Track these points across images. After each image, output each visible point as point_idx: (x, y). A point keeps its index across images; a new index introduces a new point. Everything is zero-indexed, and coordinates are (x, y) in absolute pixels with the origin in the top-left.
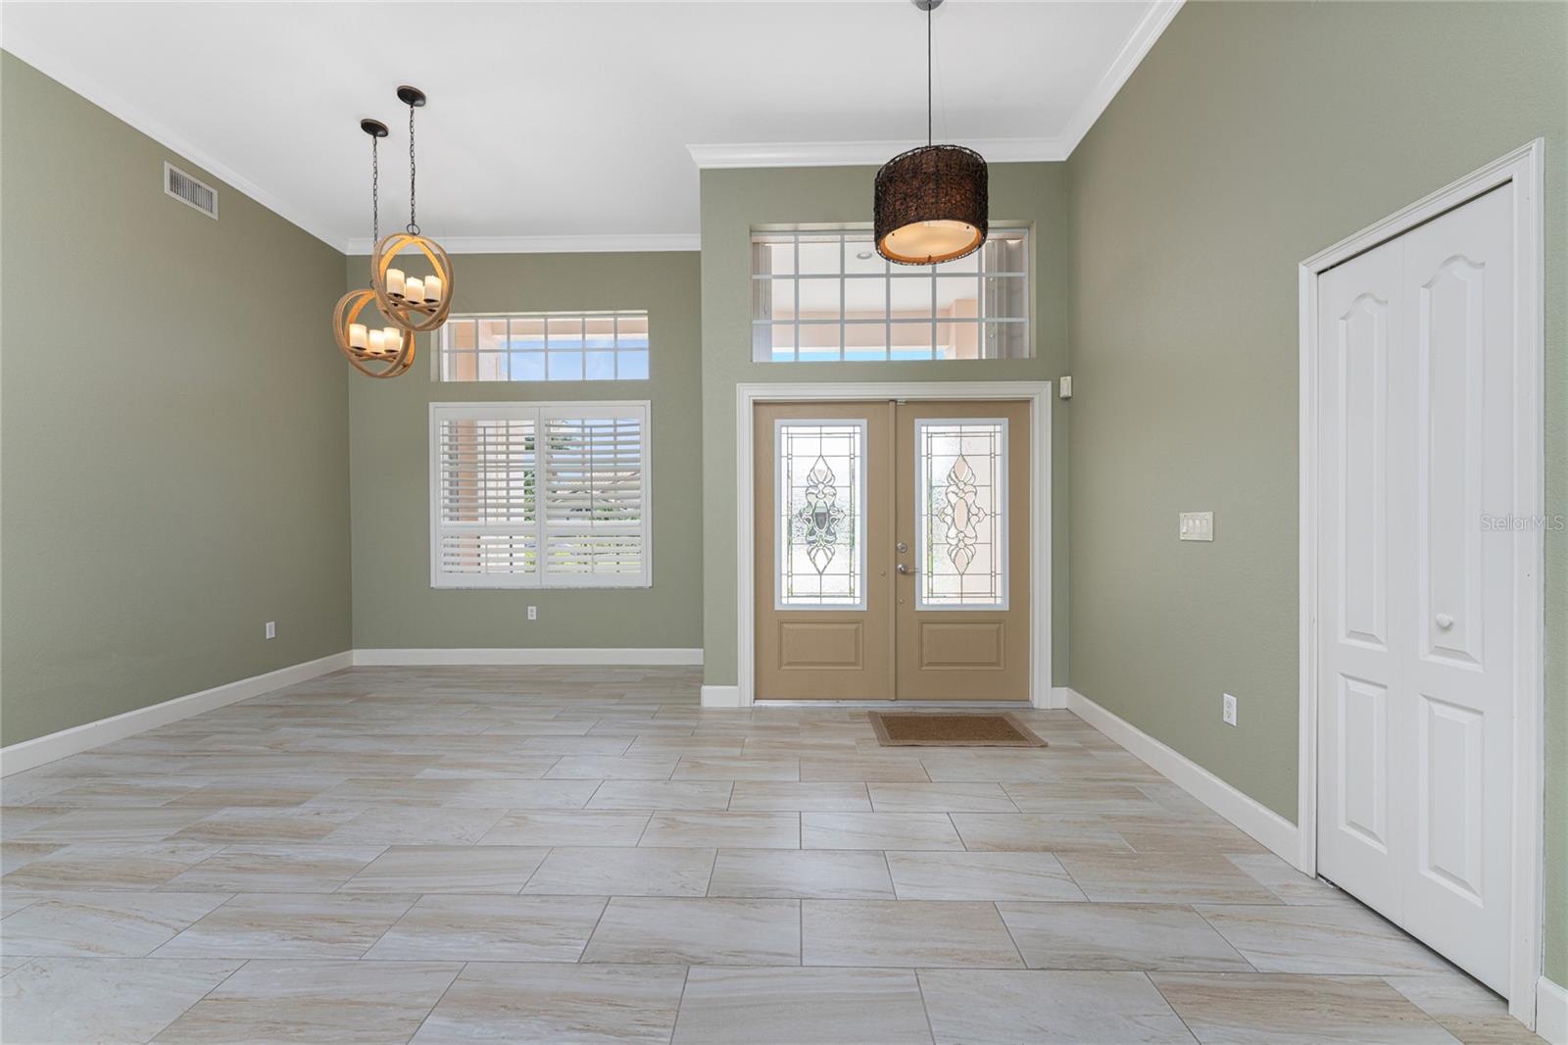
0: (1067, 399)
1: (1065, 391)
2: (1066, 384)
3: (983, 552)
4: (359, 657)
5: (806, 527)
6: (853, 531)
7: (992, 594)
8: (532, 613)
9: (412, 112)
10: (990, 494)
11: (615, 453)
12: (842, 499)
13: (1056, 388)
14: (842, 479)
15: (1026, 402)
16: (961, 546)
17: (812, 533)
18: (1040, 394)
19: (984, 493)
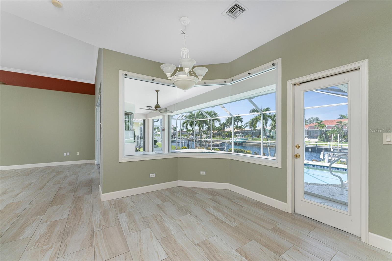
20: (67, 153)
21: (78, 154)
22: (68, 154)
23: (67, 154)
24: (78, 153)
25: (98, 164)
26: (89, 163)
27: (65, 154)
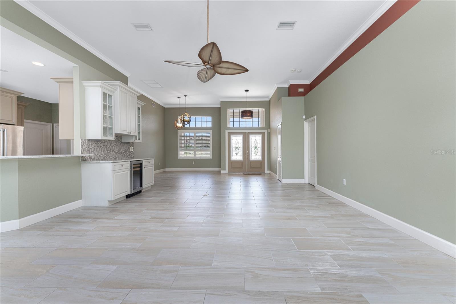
1: (269, 131)
2: (269, 130)
4: (167, 169)
5: (235, 149)
6: (241, 150)
7: (260, 158)
8: (193, 163)
9: (186, 98)
11: (206, 135)
13: (268, 131)
14: (240, 143)
17: (236, 150)
18: (266, 131)
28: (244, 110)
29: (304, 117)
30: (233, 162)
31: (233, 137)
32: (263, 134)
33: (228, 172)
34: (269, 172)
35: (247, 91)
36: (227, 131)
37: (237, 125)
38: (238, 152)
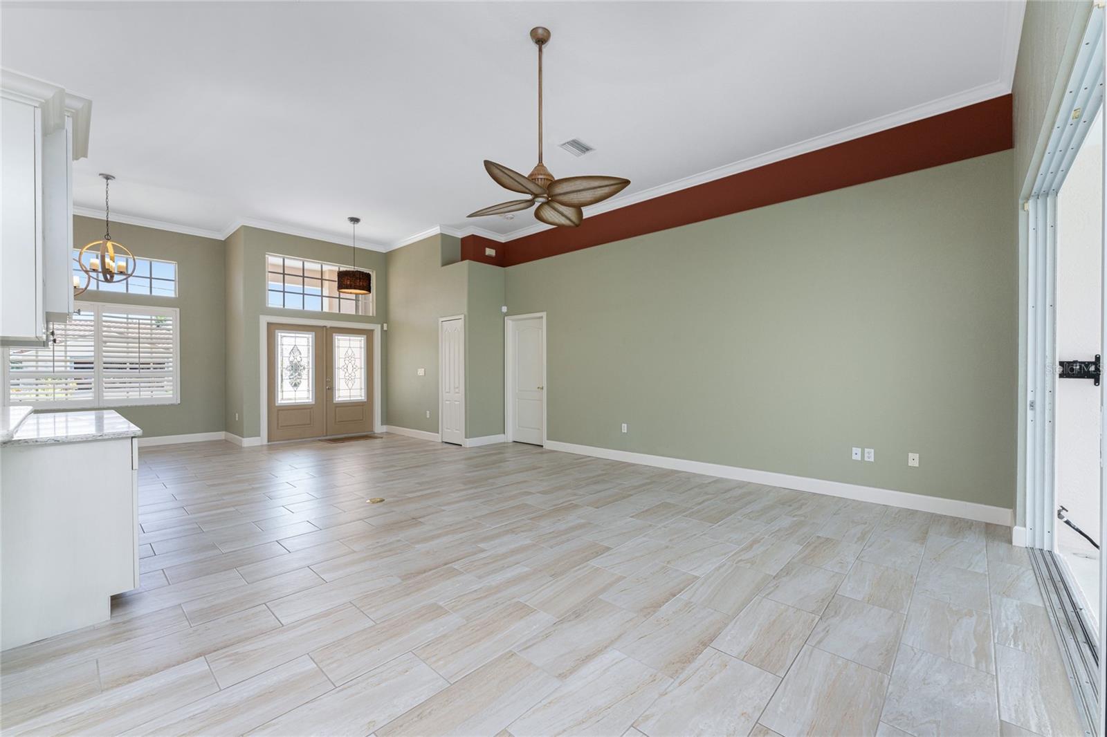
0: (386, 331)
1: (385, 328)
2: (385, 325)
3: (358, 381)
5: (289, 373)
6: (309, 374)
7: (361, 396)
10: (360, 362)
12: (304, 363)
13: (382, 327)
15: (372, 331)
16: (350, 379)
17: (292, 375)
18: (377, 329)
19: (358, 361)
20: (866, 450)
21: (916, 464)
22: (870, 455)
23: (866, 455)
24: (917, 456)
25: (1038, 546)
26: (979, 523)
27: (856, 454)
28: (348, 269)
29: (504, 309)
30: (283, 410)
31: (282, 337)
32: (369, 334)
33: (268, 441)
34: (384, 429)
35: (355, 220)
36: (264, 320)
37: (294, 303)
38: (298, 381)
